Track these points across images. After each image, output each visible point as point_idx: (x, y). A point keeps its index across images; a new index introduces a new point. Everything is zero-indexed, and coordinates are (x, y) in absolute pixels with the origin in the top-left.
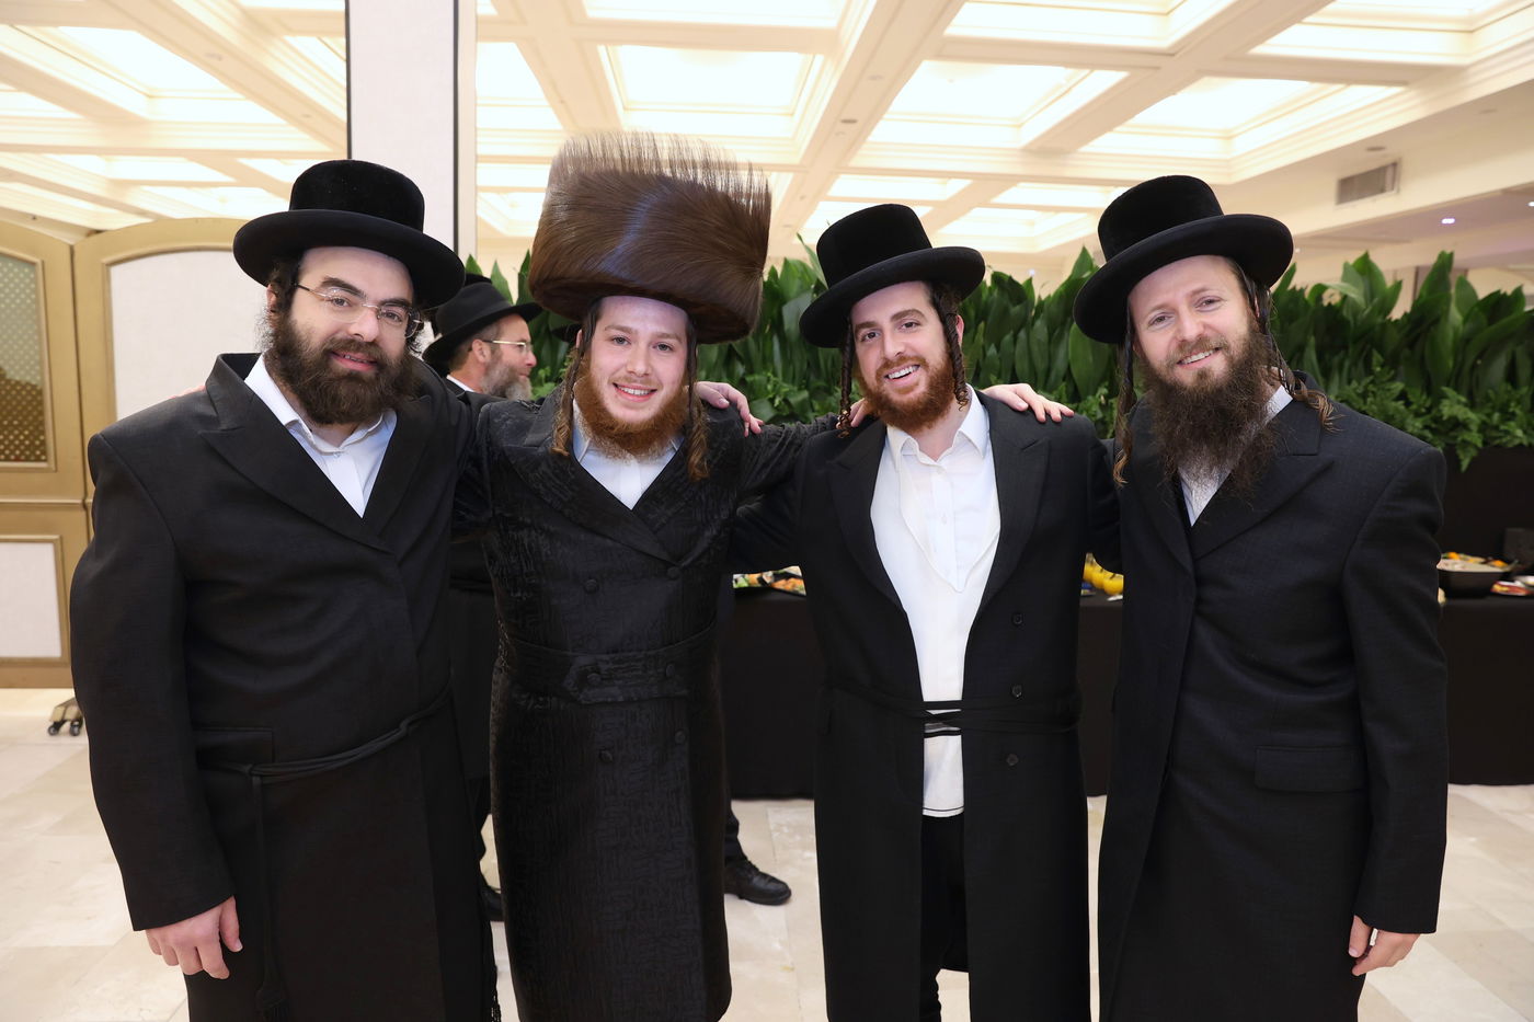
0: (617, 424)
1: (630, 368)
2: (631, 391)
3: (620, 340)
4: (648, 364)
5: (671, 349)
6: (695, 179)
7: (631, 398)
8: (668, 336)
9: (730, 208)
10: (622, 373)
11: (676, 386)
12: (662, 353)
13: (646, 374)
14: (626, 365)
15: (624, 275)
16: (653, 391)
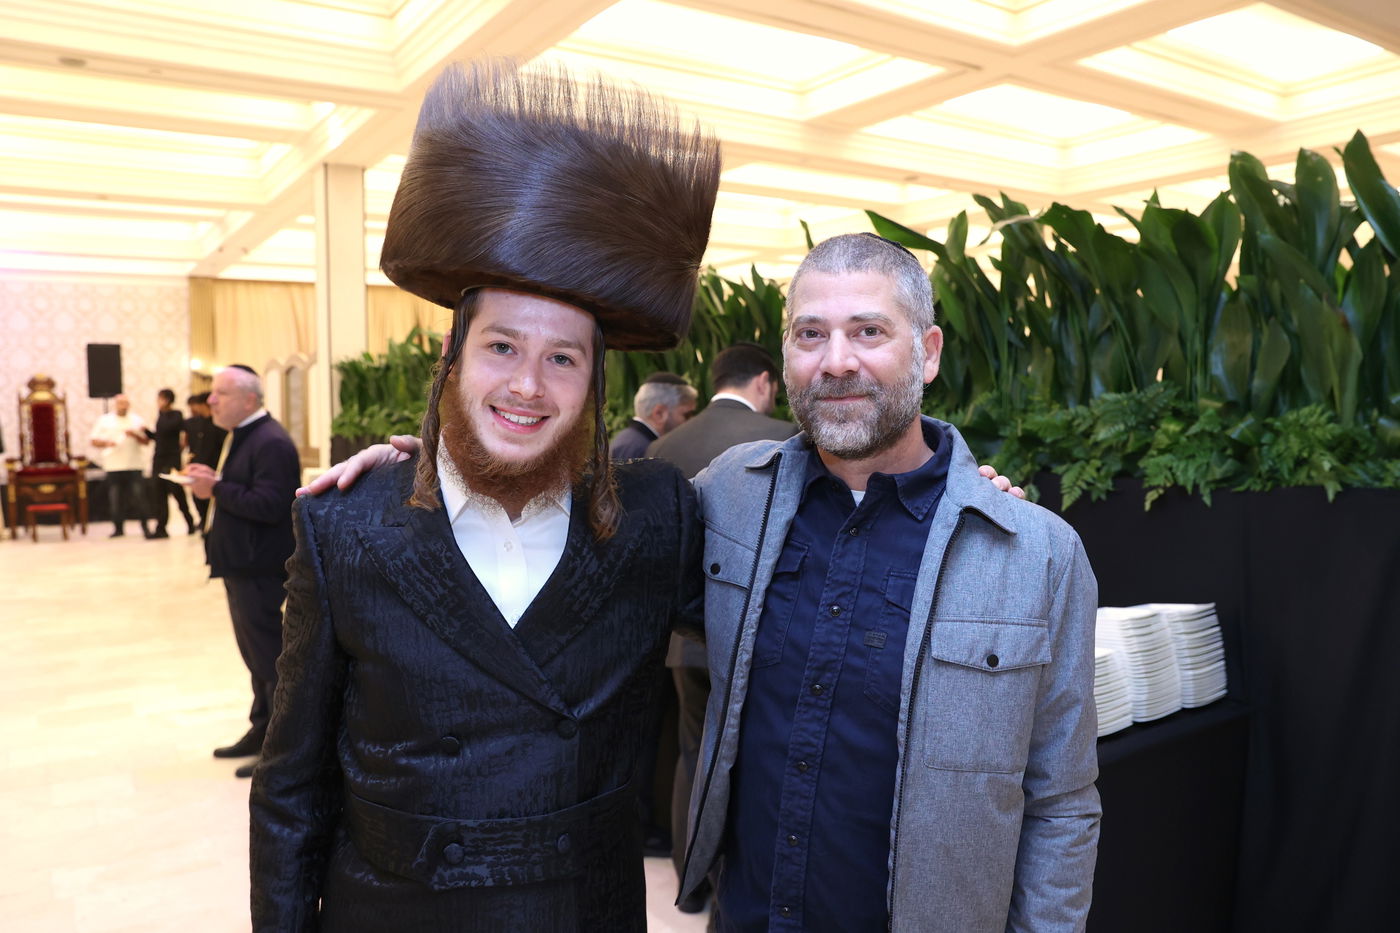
0: (493, 462)
1: (514, 387)
2: (514, 418)
4: (539, 383)
5: (572, 362)
7: (513, 428)
8: (568, 345)
12: (559, 368)
13: (536, 397)
14: (508, 382)
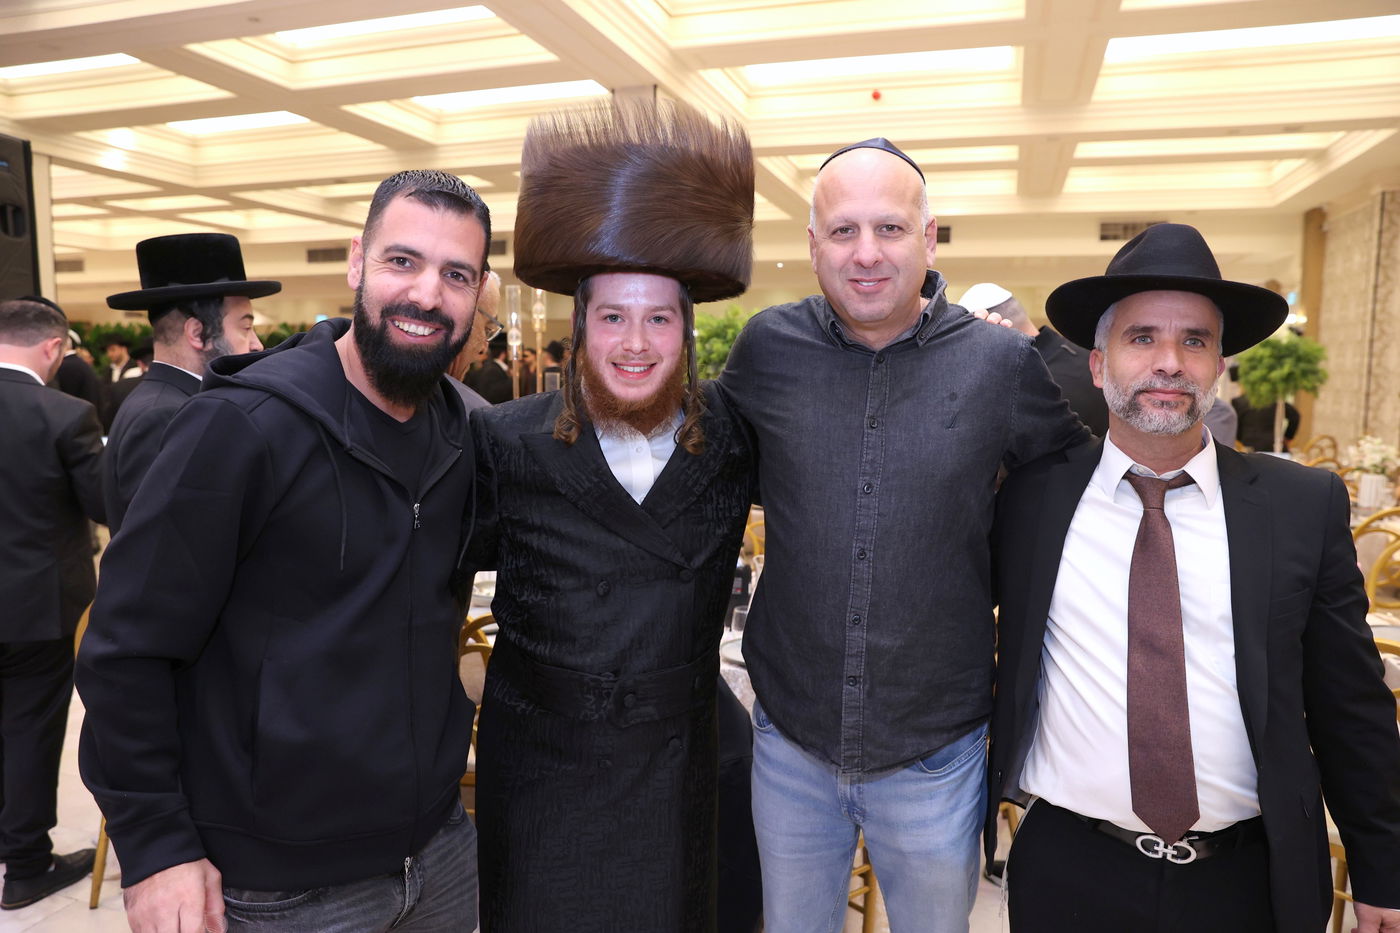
0: (621, 404)
1: (626, 346)
2: (630, 369)
3: (614, 318)
4: (645, 340)
5: (666, 320)
7: (631, 375)
8: (662, 309)
9: (707, 166)
10: (619, 350)
12: (657, 326)
13: (644, 350)
14: (622, 343)
16: (653, 365)
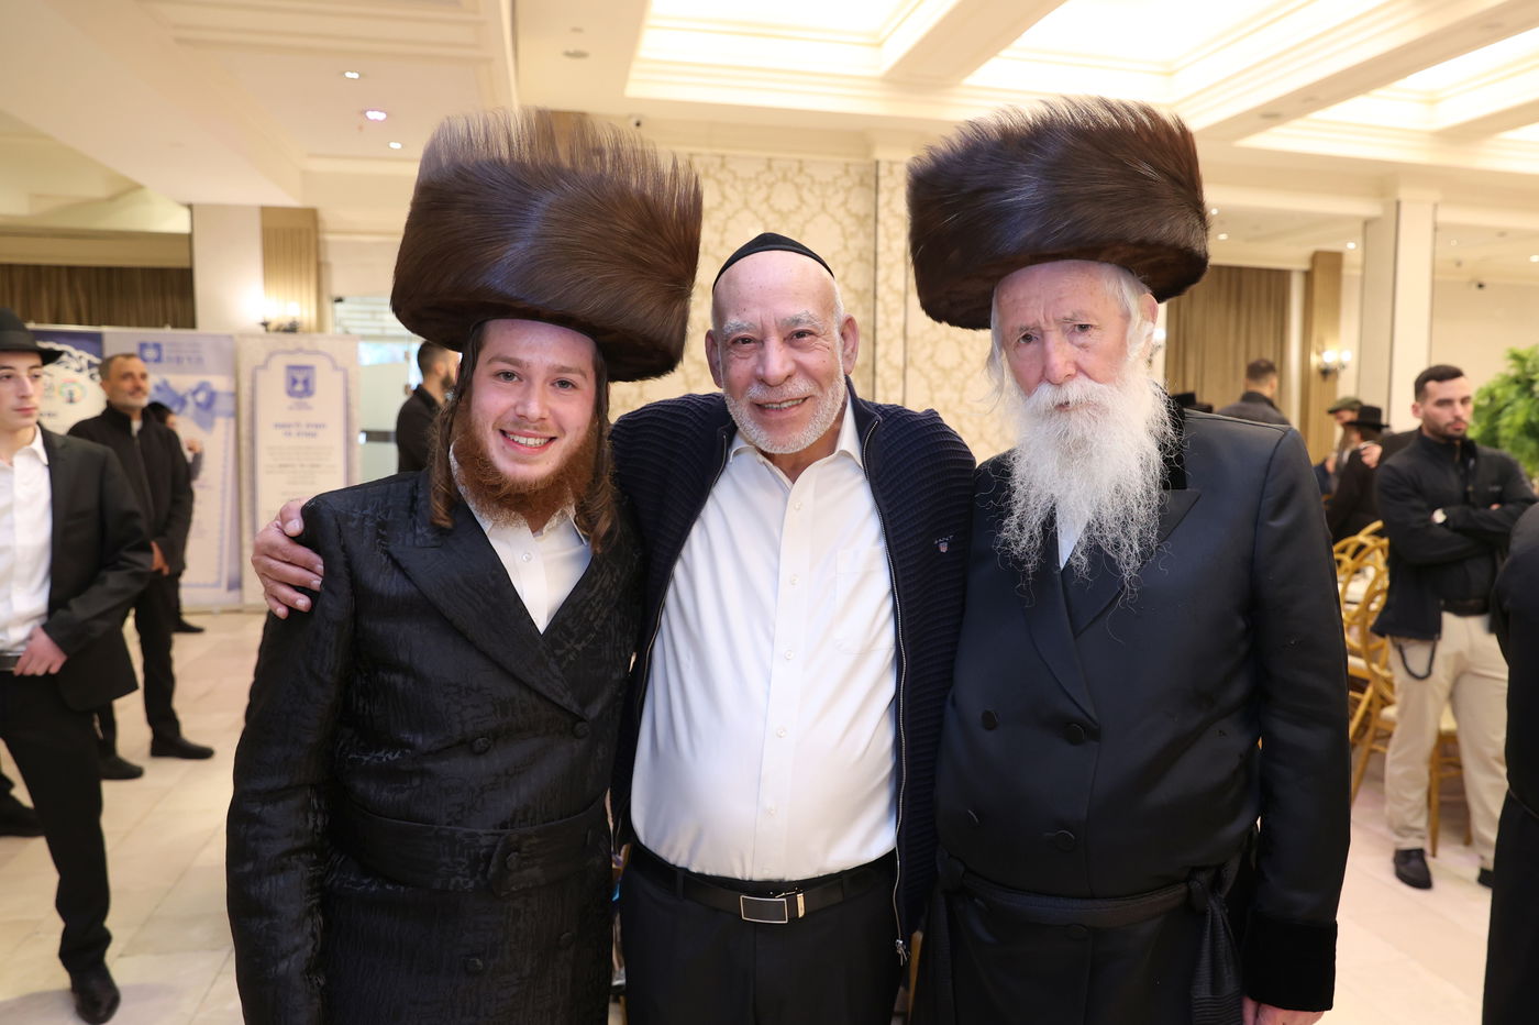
0: (506, 482)
1: (520, 410)
2: (523, 440)
3: (508, 376)
5: (575, 387)
6: (604, 171)
7: (522, 449)
9: (649, 211)
10: (511, 417)
11: (582, 433)
12: (562, 391)
13: (543, 419)
14: (515, 407)
15: (511, 290)
16: (552, 439)
